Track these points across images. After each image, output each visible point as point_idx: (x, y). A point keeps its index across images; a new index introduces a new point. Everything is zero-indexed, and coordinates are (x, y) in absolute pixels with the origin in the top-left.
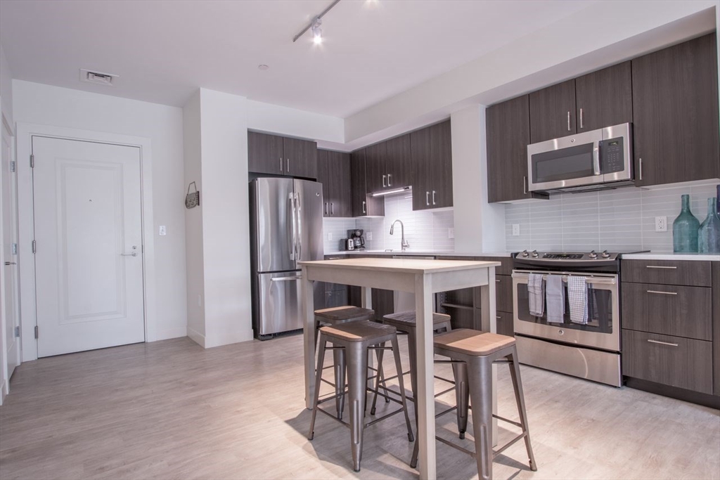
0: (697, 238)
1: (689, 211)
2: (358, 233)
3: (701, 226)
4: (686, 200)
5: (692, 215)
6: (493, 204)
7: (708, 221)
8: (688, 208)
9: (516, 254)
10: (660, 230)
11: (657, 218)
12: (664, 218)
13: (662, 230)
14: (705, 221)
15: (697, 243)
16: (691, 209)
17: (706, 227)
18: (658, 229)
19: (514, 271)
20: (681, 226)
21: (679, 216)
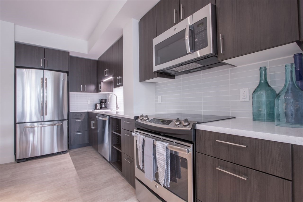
0: (273, 108)
1: (266, 82)
2: (104, 101)
3: (278, 96)
4: (263, 71)
5: (269, 86)
6: (141, 82)
7: (286, 90)
8: (266, 79)
9: (137, 118)
10: (243, 100)
11: (241, 90)
12: (247, 90)
13: (245, 100)
14: (282, 91)
15: (274, 112)
16: (269, 81)
17: (282, 97)
18: (242, 99)
19: (135, 130)
20: (259, 96)
21: (257, 87)
